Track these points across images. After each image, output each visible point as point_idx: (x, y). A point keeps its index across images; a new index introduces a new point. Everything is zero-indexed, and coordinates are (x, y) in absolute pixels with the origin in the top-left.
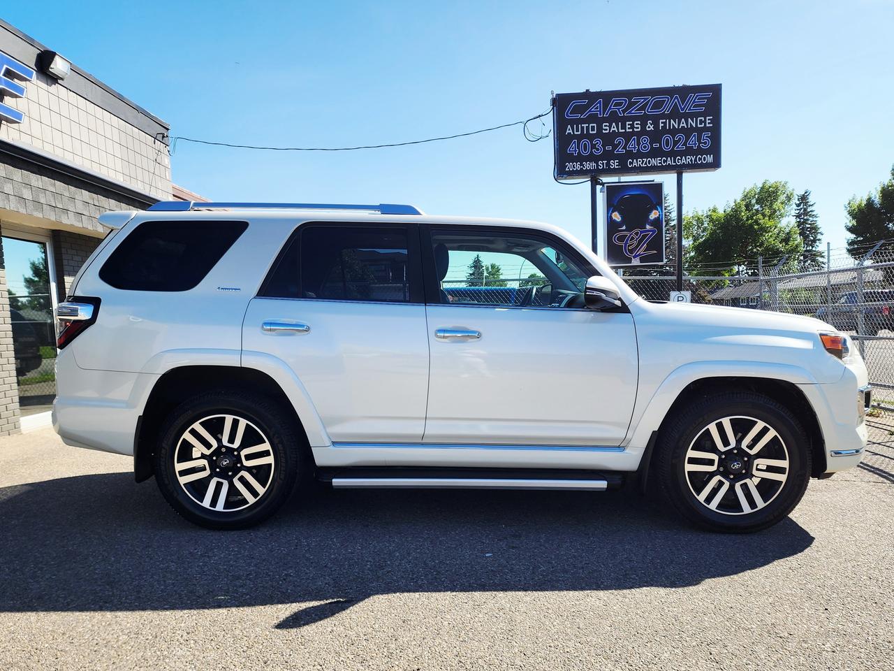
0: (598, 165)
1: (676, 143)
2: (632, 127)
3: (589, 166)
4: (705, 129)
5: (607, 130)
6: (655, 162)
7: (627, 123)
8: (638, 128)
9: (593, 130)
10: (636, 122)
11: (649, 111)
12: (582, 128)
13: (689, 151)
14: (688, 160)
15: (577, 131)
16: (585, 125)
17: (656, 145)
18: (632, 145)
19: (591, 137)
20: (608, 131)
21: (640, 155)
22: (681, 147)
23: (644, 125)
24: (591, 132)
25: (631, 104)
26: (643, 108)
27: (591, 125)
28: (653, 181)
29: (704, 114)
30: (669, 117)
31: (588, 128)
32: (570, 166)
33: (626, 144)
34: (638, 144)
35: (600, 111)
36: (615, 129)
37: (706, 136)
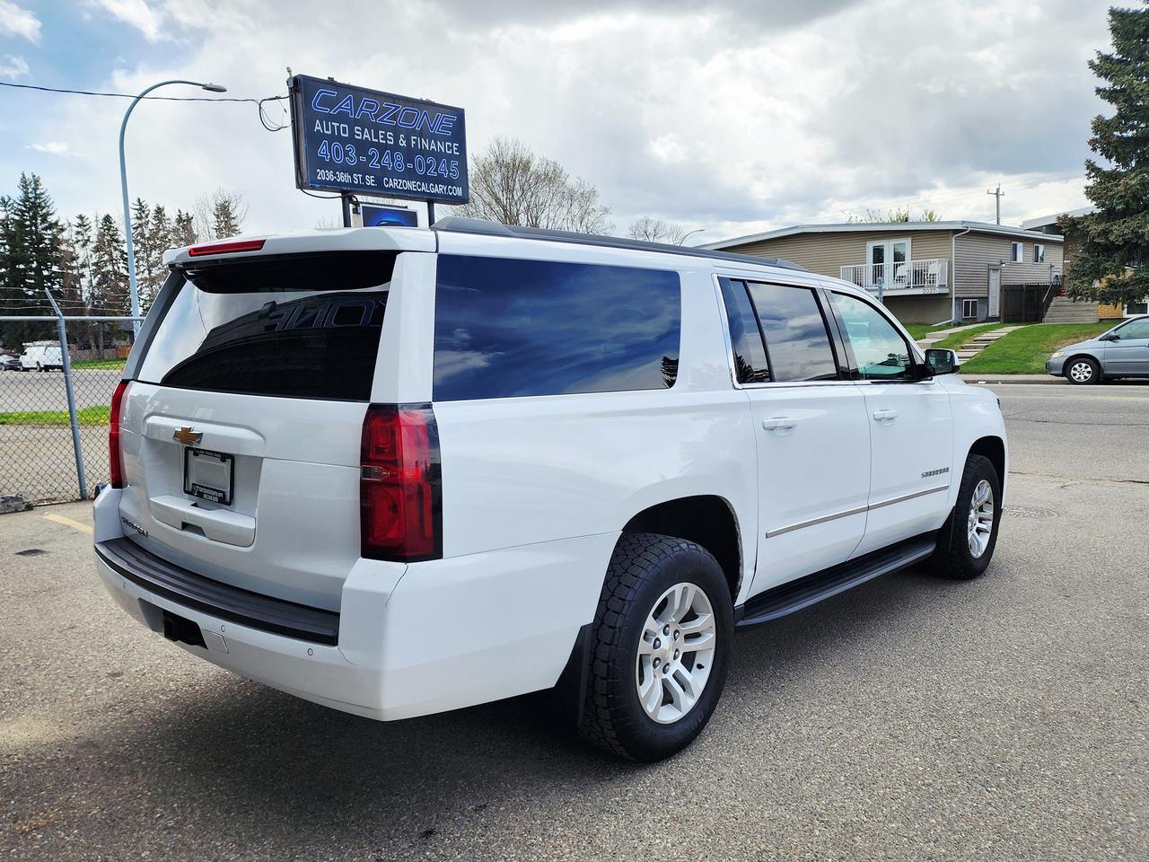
0: (352, 178)
1: (428, 167)
2: (385, 138)
3: (343, 177)
4: (452, 157)
5: (358, 135)
6: (411, 185)
7: (380, 132)
8: (390, 140)
9: (344, 132)
10: (388, 133)
11: (401, 122)
12: (333, 126)
13: (439, 180)
14: (439, 189)
15: (328, 130)
16: (336, 124)
17: (410, 166)
18: (386, 159)
19: (344, 142)
20: (360, 138)
21: (394, 174)
22: (432, 173)
23: (396, 139)
24: (343, 135)
25: (384, 110)
26: (394, 117)
27: (342, 125)
28: (406, 207)
29: (452, 140)
30: (421, 134)
31: (338, 127)
32: (322, 175)
33: (380, 159)
34: (393, 161)
35: (351, 110)
36: (368, 136)
37: (455, 163)
